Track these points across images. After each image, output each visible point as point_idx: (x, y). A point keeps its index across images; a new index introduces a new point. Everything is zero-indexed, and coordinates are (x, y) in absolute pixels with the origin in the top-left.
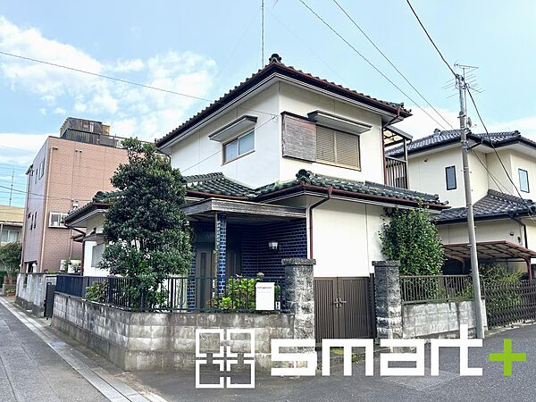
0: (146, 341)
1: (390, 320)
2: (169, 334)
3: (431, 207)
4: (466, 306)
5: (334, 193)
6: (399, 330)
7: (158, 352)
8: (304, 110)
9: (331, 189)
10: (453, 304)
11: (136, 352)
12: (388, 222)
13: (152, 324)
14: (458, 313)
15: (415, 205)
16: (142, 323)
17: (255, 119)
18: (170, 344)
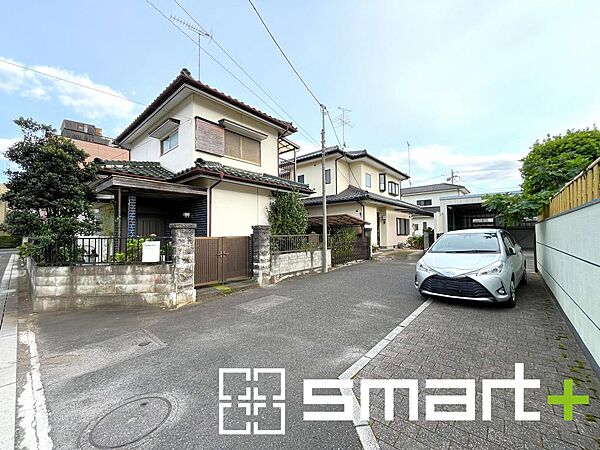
0: (51, 289)
1: (260, 265)
2: (72, 282)
3: (301, 192)
4: (318, 253)
5: (225, 177)
6: (267, 271)
7: (61, 297)
8: (216, 118)
9: (222, 174)
10: (309, 253)
11: (44, 297)
12: (273, 201)
13: (56, 275)
14: (312, 258)
15: (290, 190)
16: (48, 275)
17: (178, 122)
18: (72, 290)
